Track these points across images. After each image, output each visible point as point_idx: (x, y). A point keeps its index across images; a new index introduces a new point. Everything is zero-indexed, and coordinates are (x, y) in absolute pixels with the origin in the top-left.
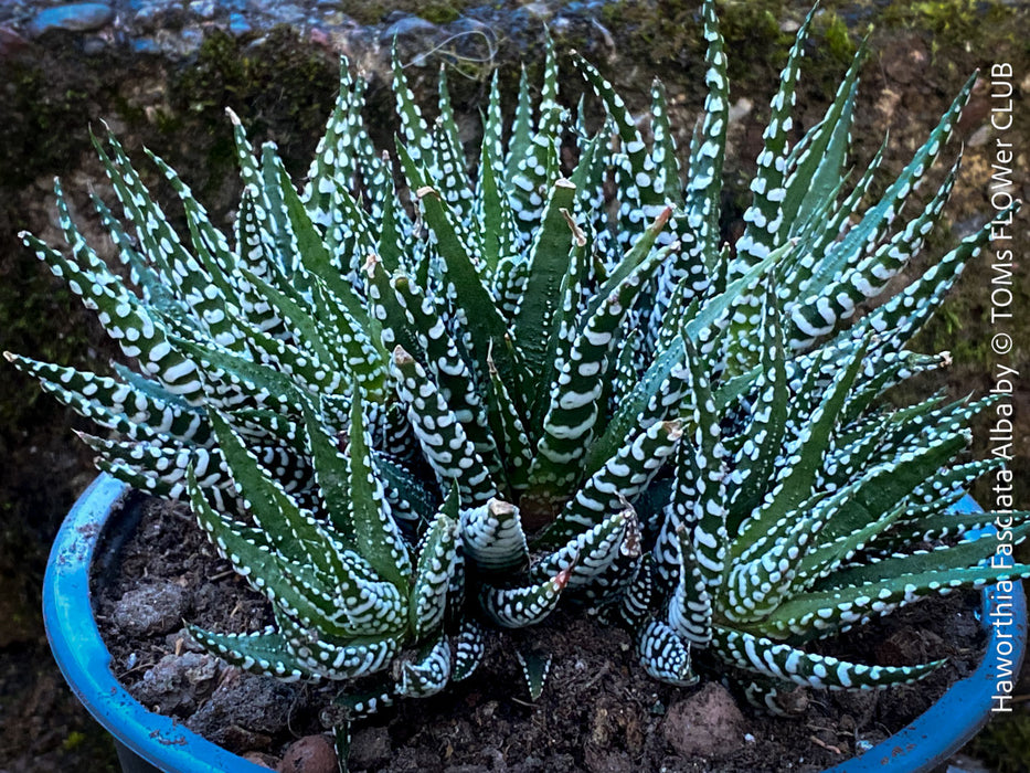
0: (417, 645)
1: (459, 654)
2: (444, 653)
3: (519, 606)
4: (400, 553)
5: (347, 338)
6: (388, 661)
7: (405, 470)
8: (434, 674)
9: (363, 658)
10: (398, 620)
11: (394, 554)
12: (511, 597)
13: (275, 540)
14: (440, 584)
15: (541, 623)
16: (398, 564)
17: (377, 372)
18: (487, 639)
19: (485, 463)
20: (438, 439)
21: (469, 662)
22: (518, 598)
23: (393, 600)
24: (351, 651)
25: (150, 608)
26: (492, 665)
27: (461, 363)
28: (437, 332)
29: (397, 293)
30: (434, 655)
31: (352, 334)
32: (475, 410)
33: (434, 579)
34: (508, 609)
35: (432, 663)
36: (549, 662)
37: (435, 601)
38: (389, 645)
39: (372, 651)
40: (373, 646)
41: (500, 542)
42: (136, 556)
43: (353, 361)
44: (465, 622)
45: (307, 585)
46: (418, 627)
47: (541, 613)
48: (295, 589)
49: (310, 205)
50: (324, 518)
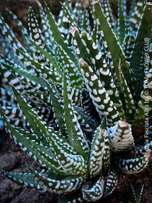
0: (91, 180)
1: (108, 184)
2: (101, 184)
3: (131, 166)
4: (84, 144)
5: (68, 65)
6: (80, 186)
7: (89, 114)
8: (96, 193)
9: (68, 185)
10: (84, 170)
11: (82, 144)
12: (128, 162)
13: (39, 138)
14: (98, 156)
15: (139, 173)
16: (84, 148)
17: (79, 79)
18: (119, 178)
19: (117, 110)
20: (99, 99)
21: (111, 188)
22: (131, 163)
23: (81, 162)
24: (63, 182)
25: (4, 162)
26: (120, 188)
27: (108, 70)
28: (99, 57)
29: (82, 40)
30: (97, 185)
31: (70, 64)
32: (114, 90)
33: (96, 154)
34: (127, 167)
35: (95, 188)
36: (143, 188)
37: (97, 163)
38: (80, 180)
39: (73, 182)
40: (73, 180)
41: (123, 140)
42: (6, 145)
43: (71, 75)
44: (110, 171)
45: (47, 155)
46: (91, 173)
47: (140, 169)
48: (42, 156)
49: (60, 26)
50: (58, 130)
